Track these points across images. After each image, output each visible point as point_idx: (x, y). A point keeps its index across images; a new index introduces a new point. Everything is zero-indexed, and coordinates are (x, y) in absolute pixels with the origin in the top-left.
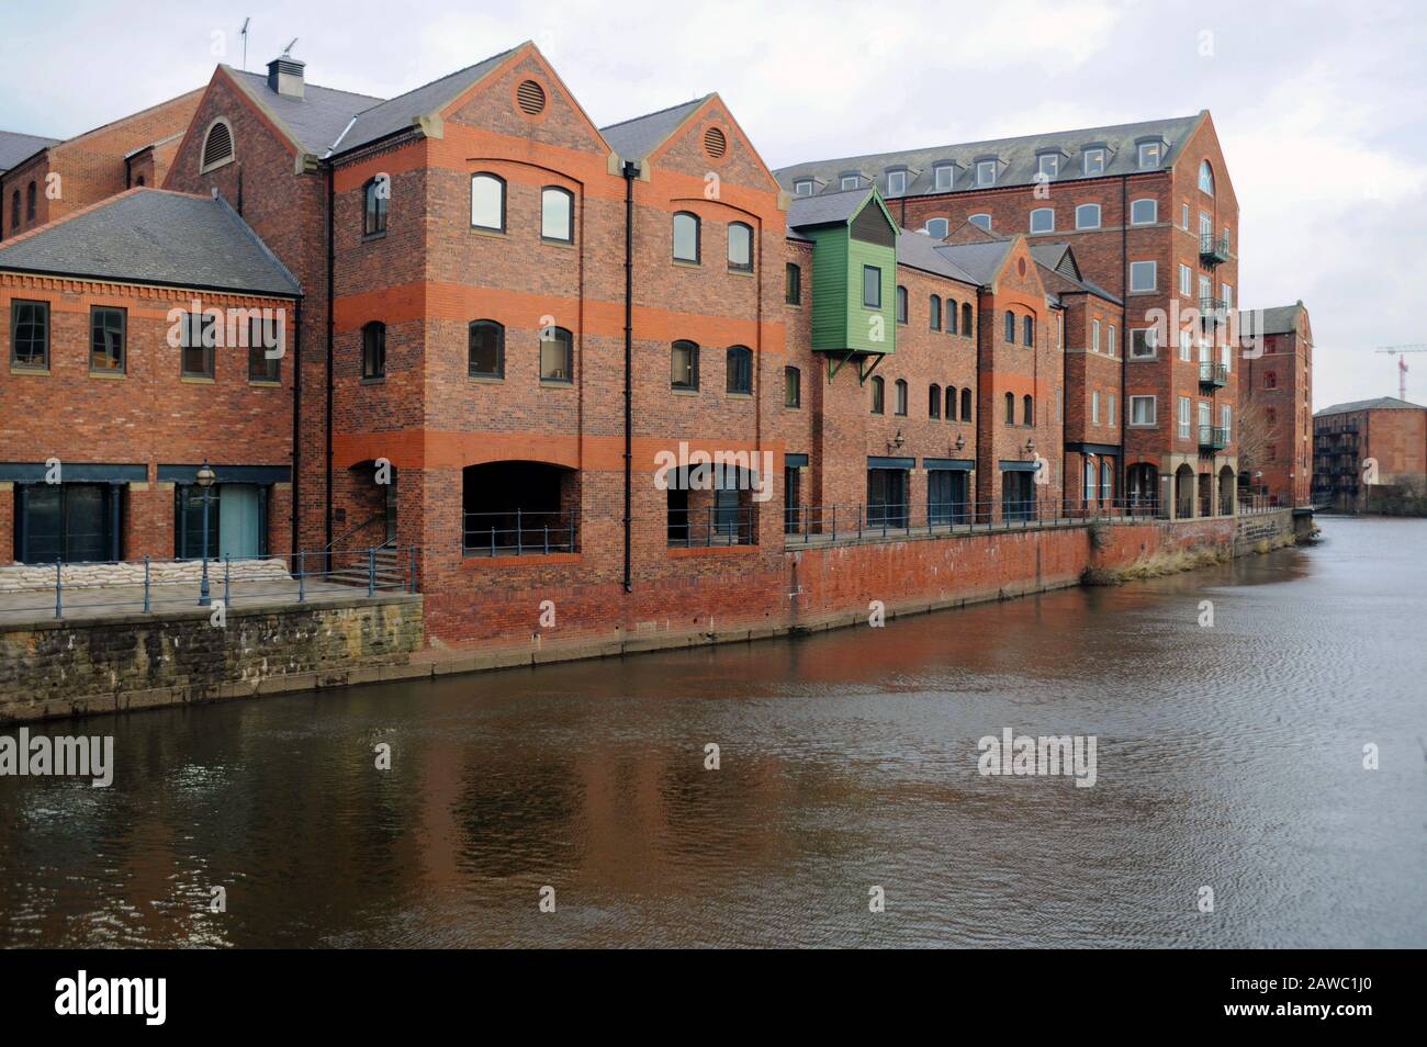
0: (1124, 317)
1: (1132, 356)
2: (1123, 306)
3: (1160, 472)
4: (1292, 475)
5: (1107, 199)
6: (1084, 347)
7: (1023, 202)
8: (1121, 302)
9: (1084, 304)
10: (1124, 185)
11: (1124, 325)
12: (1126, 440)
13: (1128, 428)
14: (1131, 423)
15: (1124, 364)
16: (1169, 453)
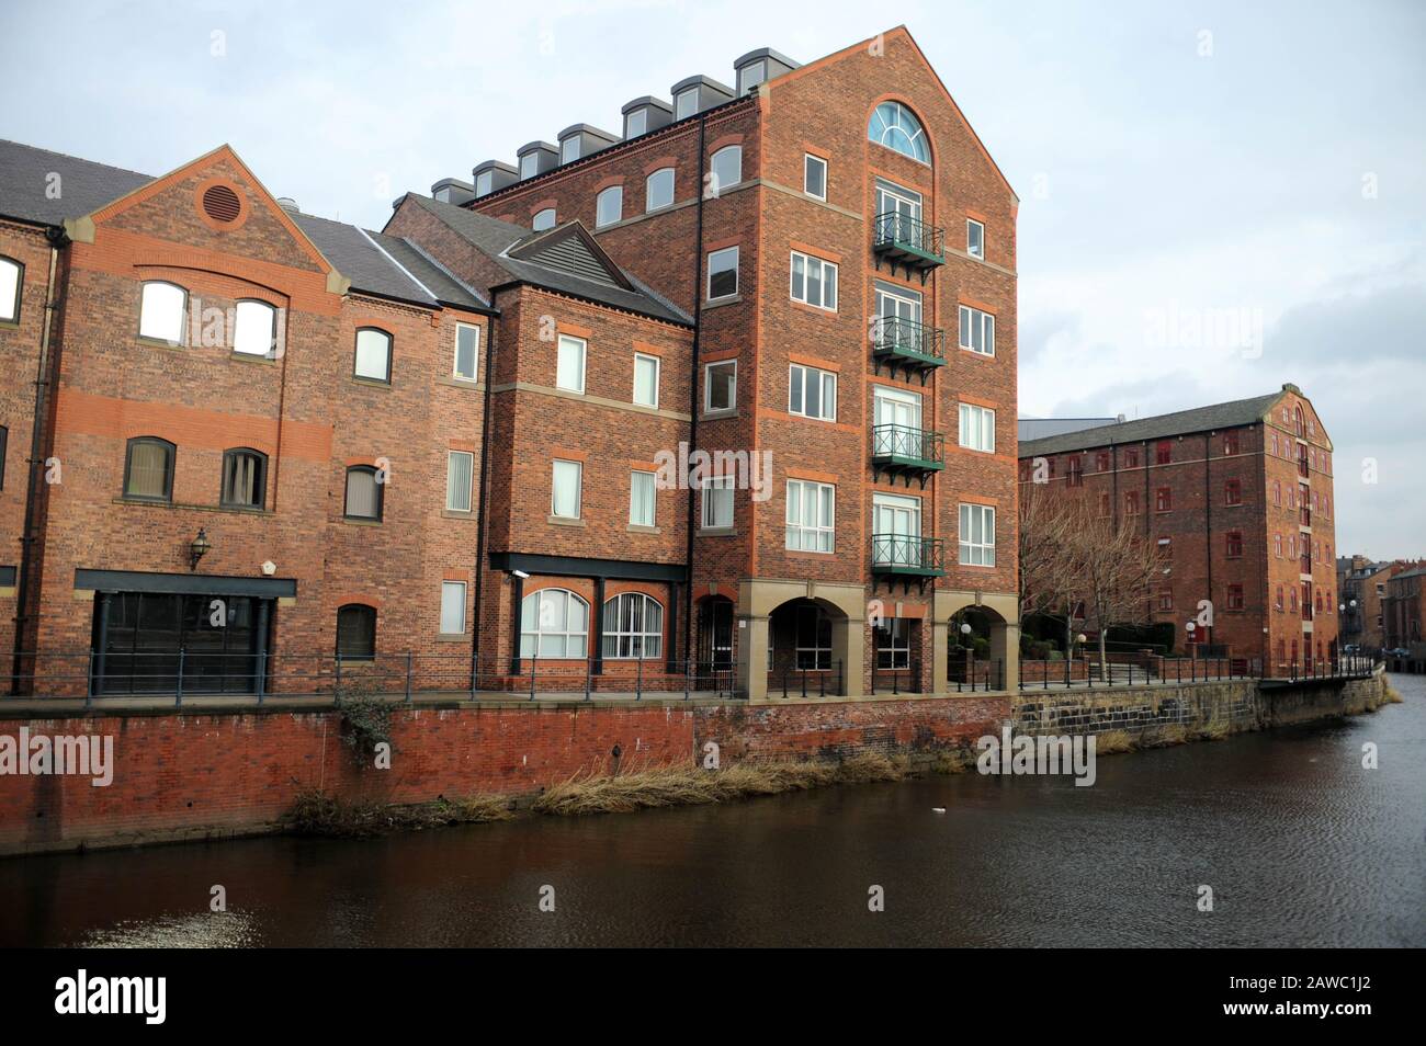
0: (696, 346)
1: (707, 408)
2: (696, 328)
3: (736, 612)
4: (1265, 630)
5: (681, 158)
6: (515, 380)
7: (589, 182)
8: (692, 320)
9: (518, 303)
10: (703, 129)
11: (695, 358)
12: (695, 556)
13: (698, 534)
14: (704, 525)
15: (694, 423)
16: (747, 577)
